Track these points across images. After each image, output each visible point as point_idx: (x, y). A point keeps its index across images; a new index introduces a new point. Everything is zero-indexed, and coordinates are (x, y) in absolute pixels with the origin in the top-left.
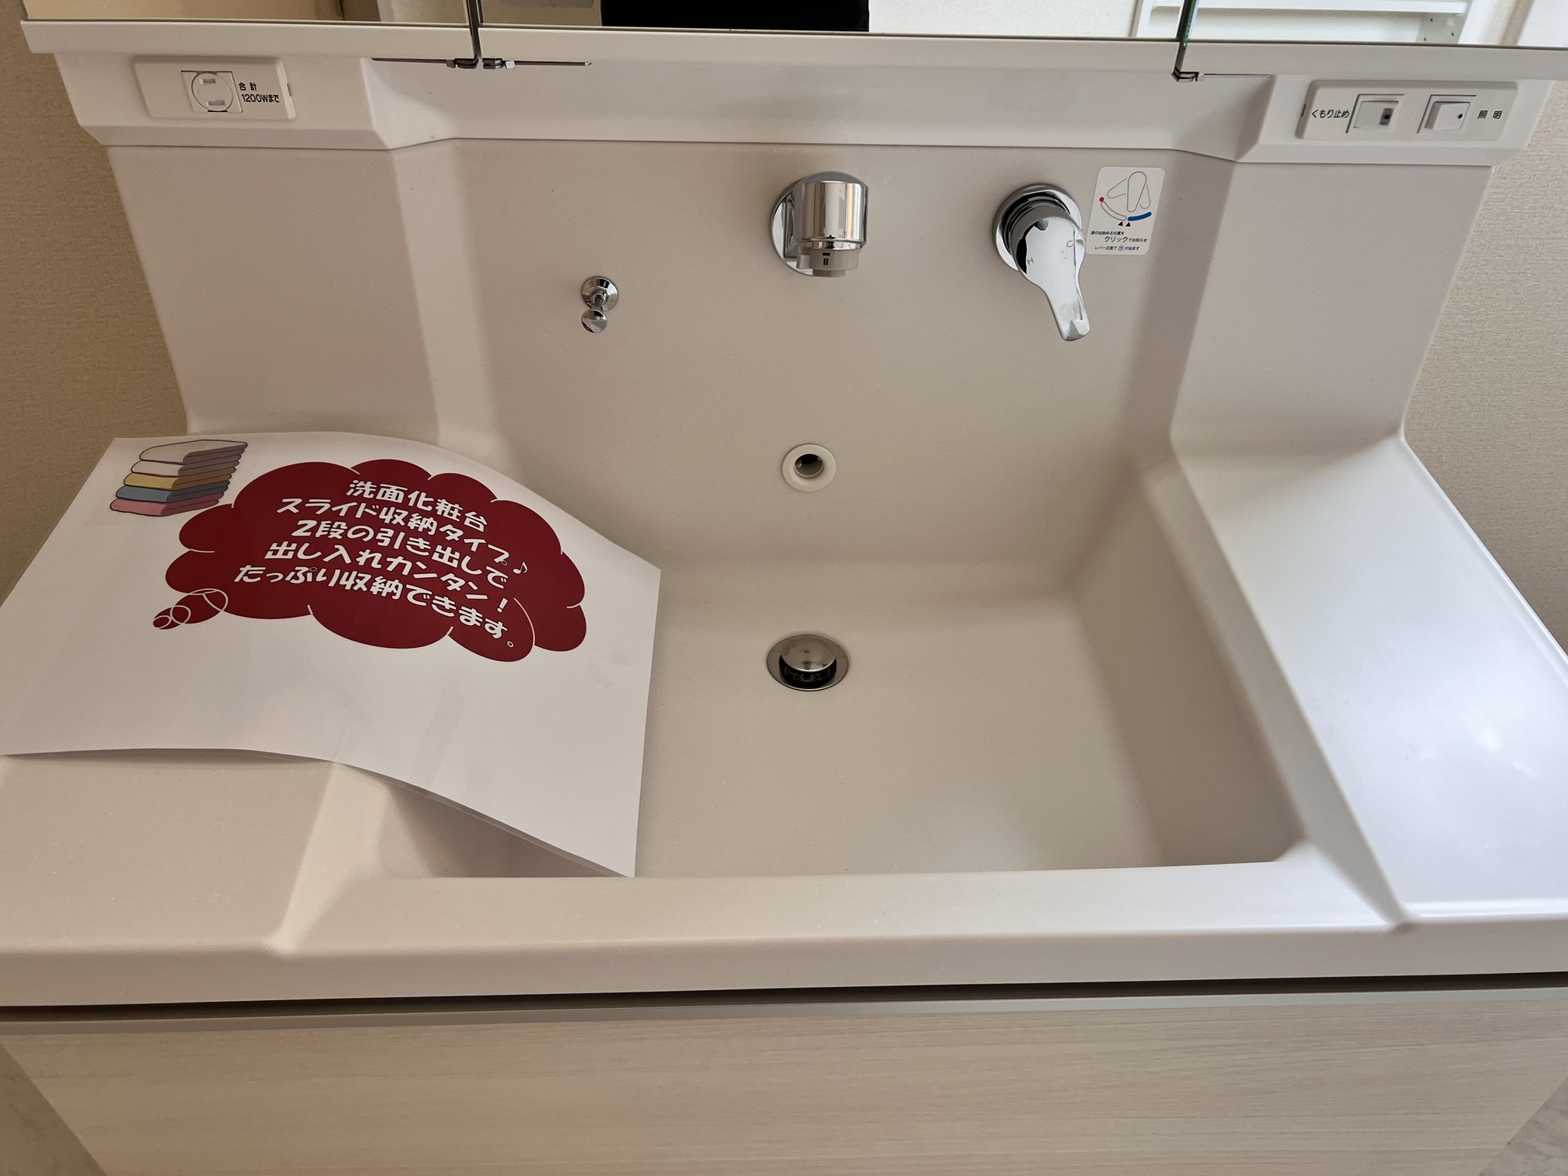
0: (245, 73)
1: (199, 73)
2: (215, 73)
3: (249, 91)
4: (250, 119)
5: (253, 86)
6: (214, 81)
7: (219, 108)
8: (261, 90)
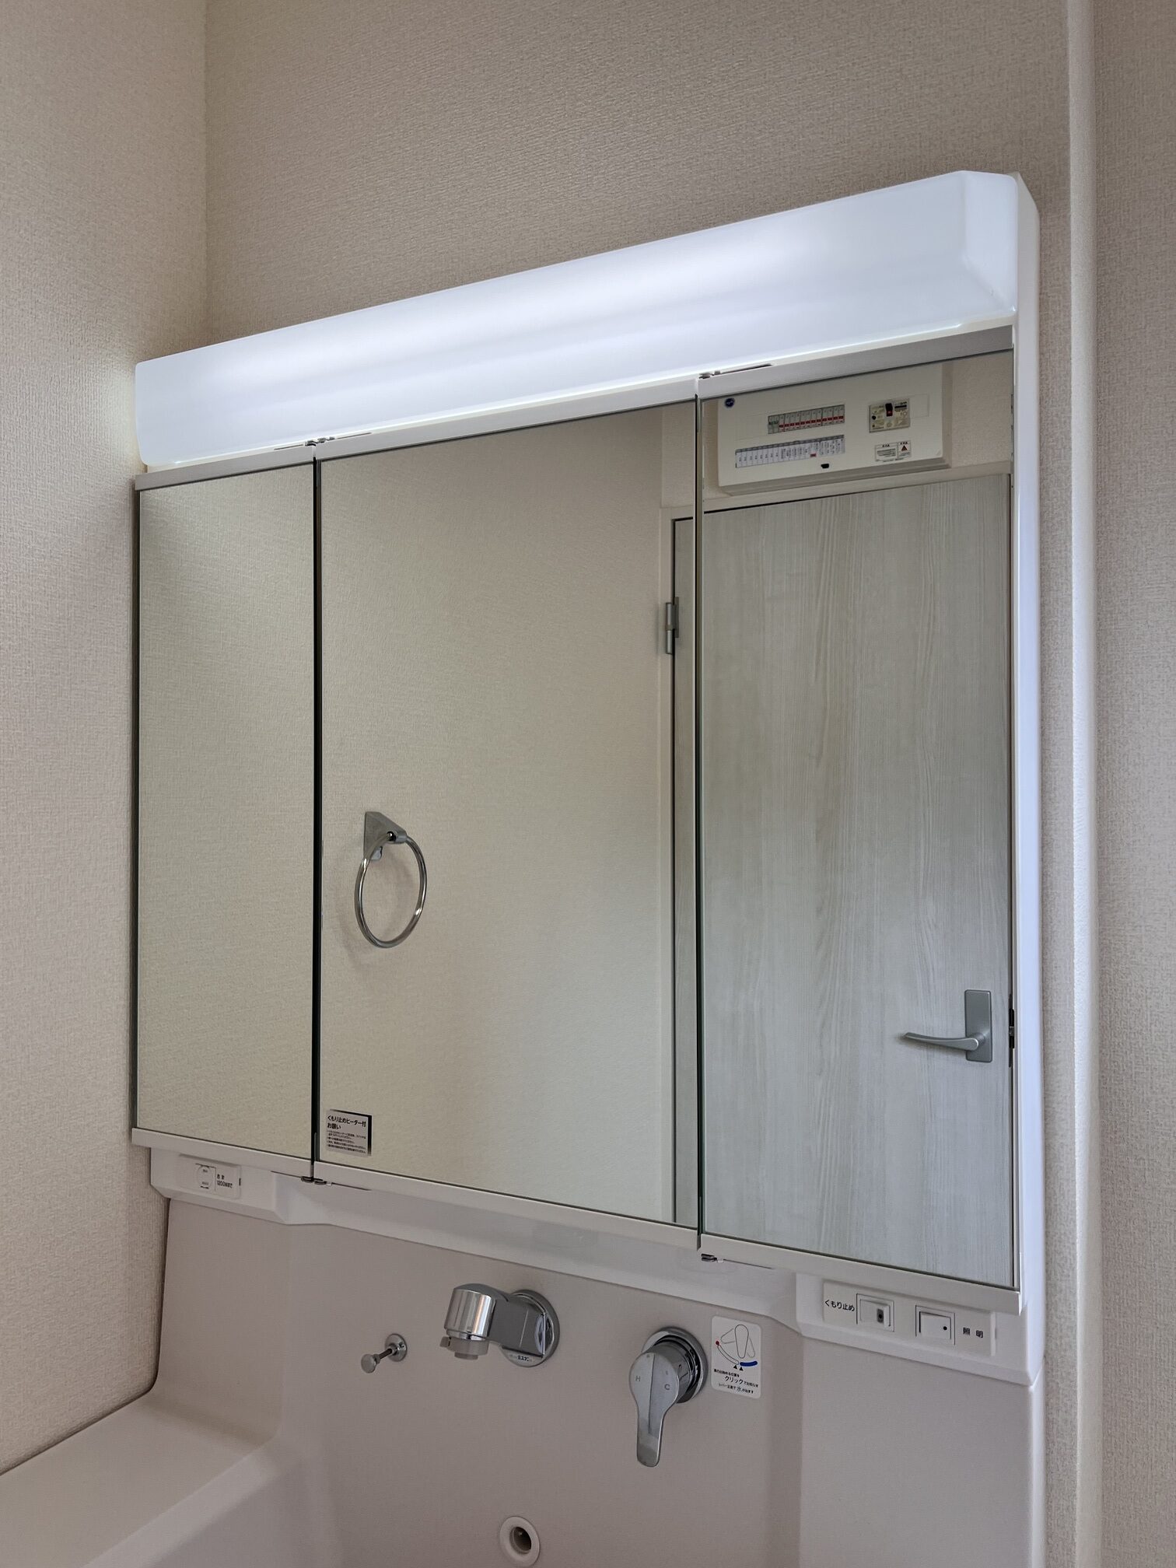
0: (221, 1170)
1: (202, 1166)
2: (208, 1167)
3: (221, 1180)
4: (217, 1195)
5: (223, 1177)
6: (206, 1171)
7: (205, 1186)
8: (226, 1181)
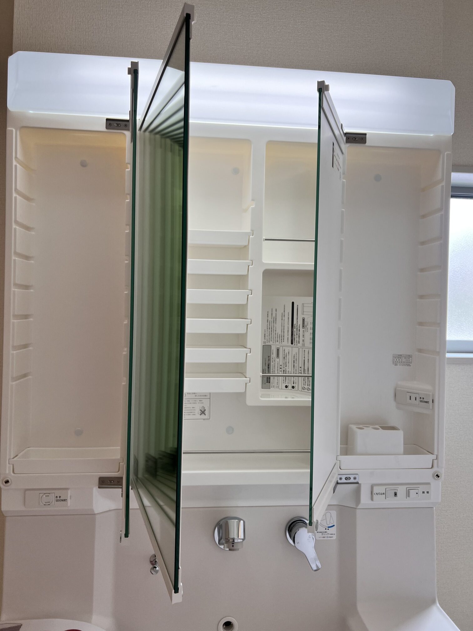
0: (58, 493)
1: (45, 494)
2: (49, 493)
5: (60, 497)
6: (48, 496)
7: (48, 504)
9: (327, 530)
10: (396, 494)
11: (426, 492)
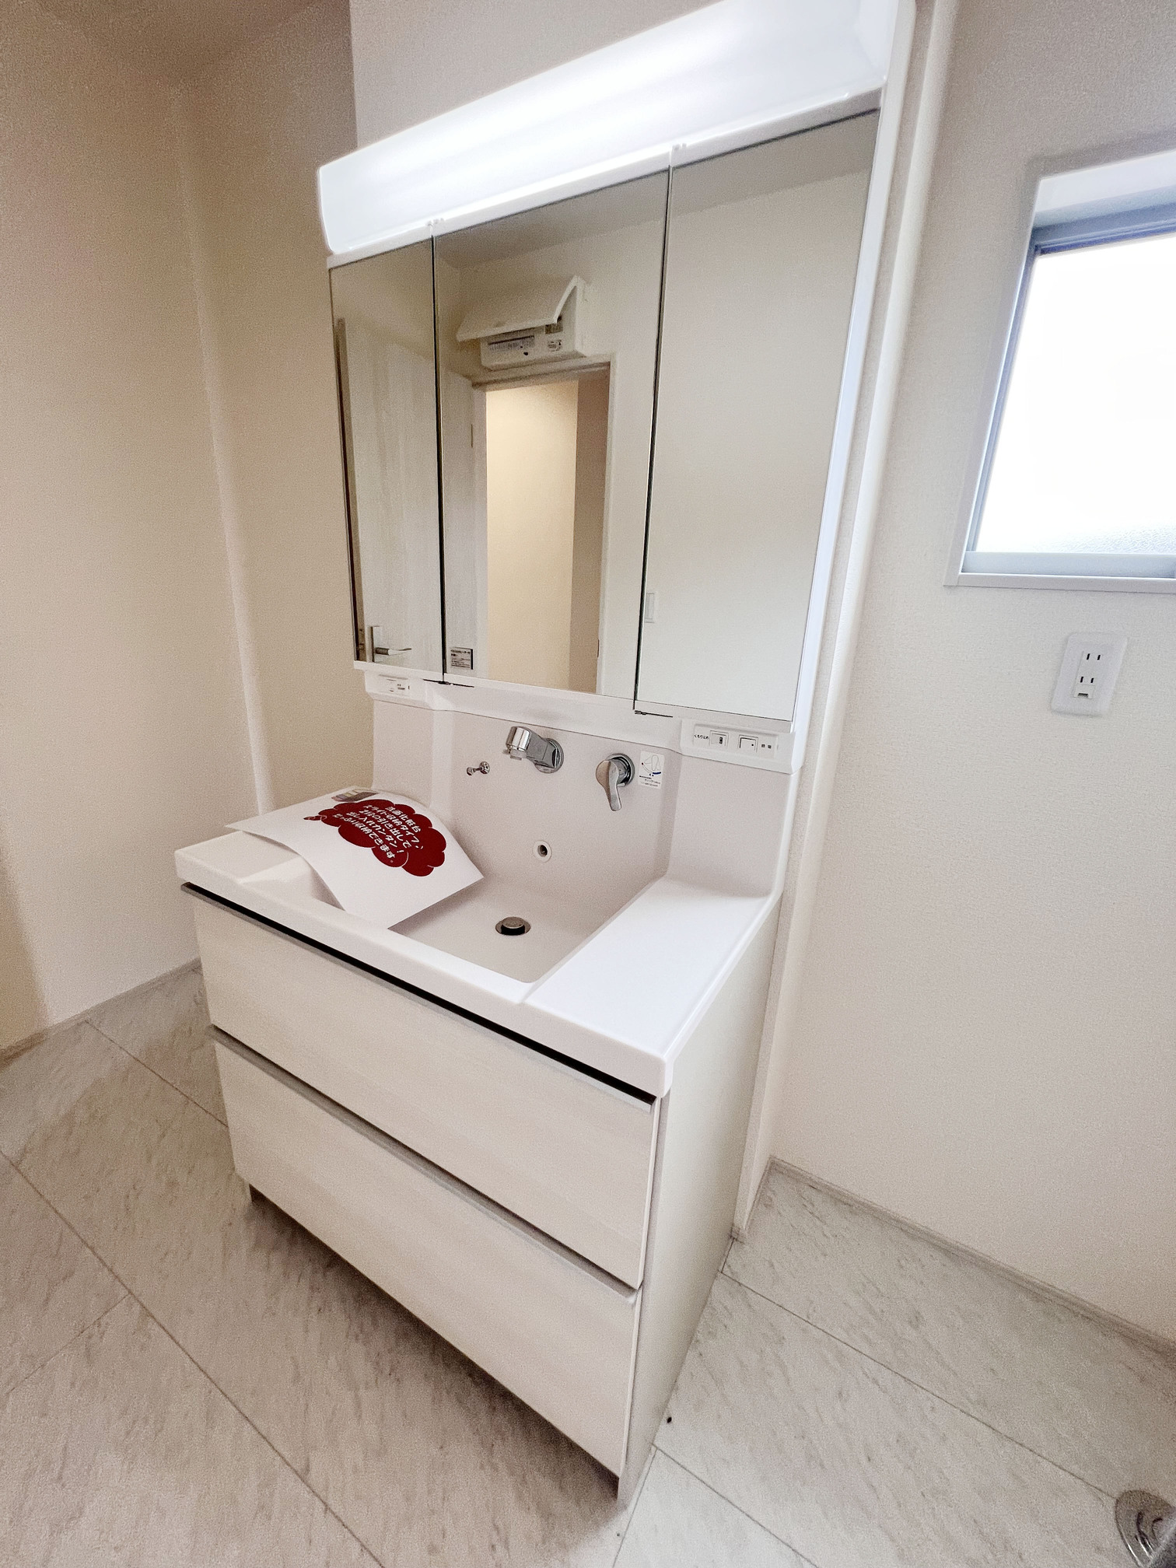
9: (651, 777)
10: (721, 740)
11: (766, 746)
